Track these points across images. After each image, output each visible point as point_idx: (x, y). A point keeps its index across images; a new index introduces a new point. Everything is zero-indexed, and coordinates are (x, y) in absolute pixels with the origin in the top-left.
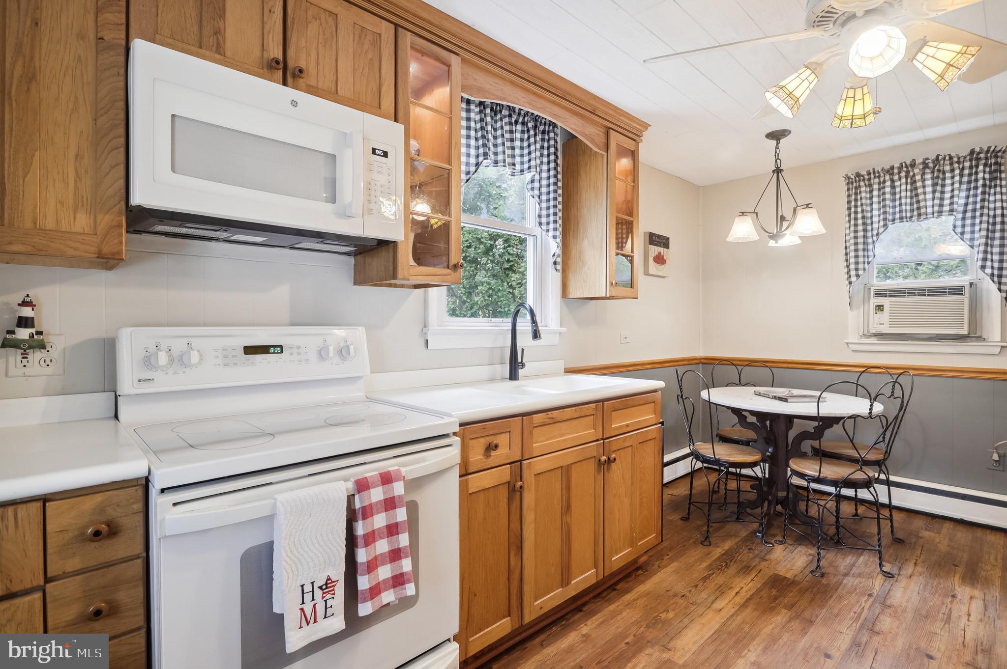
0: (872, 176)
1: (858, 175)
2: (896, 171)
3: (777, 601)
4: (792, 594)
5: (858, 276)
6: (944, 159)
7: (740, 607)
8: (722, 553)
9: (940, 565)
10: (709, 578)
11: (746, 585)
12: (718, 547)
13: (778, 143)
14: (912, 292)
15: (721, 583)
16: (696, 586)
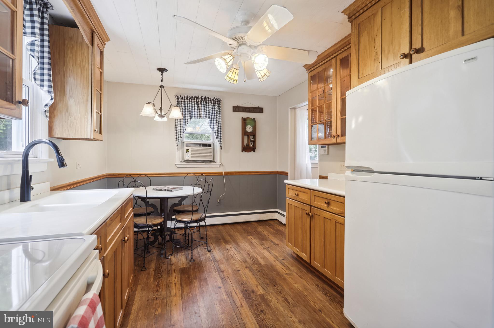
0: (186, 98)
1: (181, 96)
2: (193, 98)
3: (190, 278)
4: (192, 273)
5: (181, 137)
6: (207, 98)
7: (181, 288)
8: (154, 270)
9: (217, 242)
10: (160, 284)
11: (175, 279)
12: (150, 268)
13: (162, 74)
14: (200, 145)
15: (166, 283)
16: (157, 291)
